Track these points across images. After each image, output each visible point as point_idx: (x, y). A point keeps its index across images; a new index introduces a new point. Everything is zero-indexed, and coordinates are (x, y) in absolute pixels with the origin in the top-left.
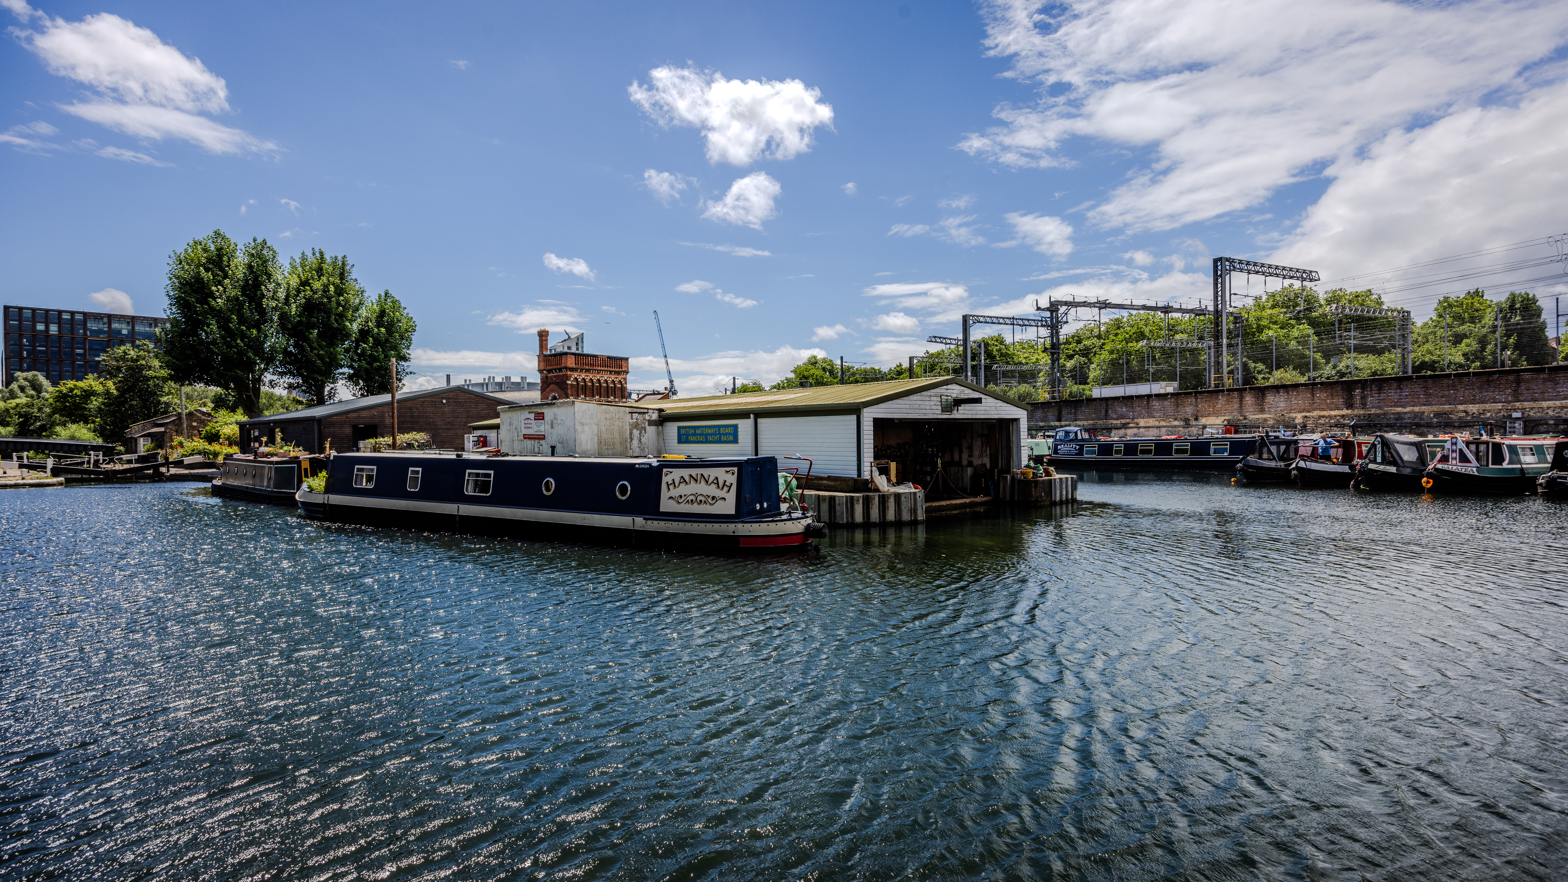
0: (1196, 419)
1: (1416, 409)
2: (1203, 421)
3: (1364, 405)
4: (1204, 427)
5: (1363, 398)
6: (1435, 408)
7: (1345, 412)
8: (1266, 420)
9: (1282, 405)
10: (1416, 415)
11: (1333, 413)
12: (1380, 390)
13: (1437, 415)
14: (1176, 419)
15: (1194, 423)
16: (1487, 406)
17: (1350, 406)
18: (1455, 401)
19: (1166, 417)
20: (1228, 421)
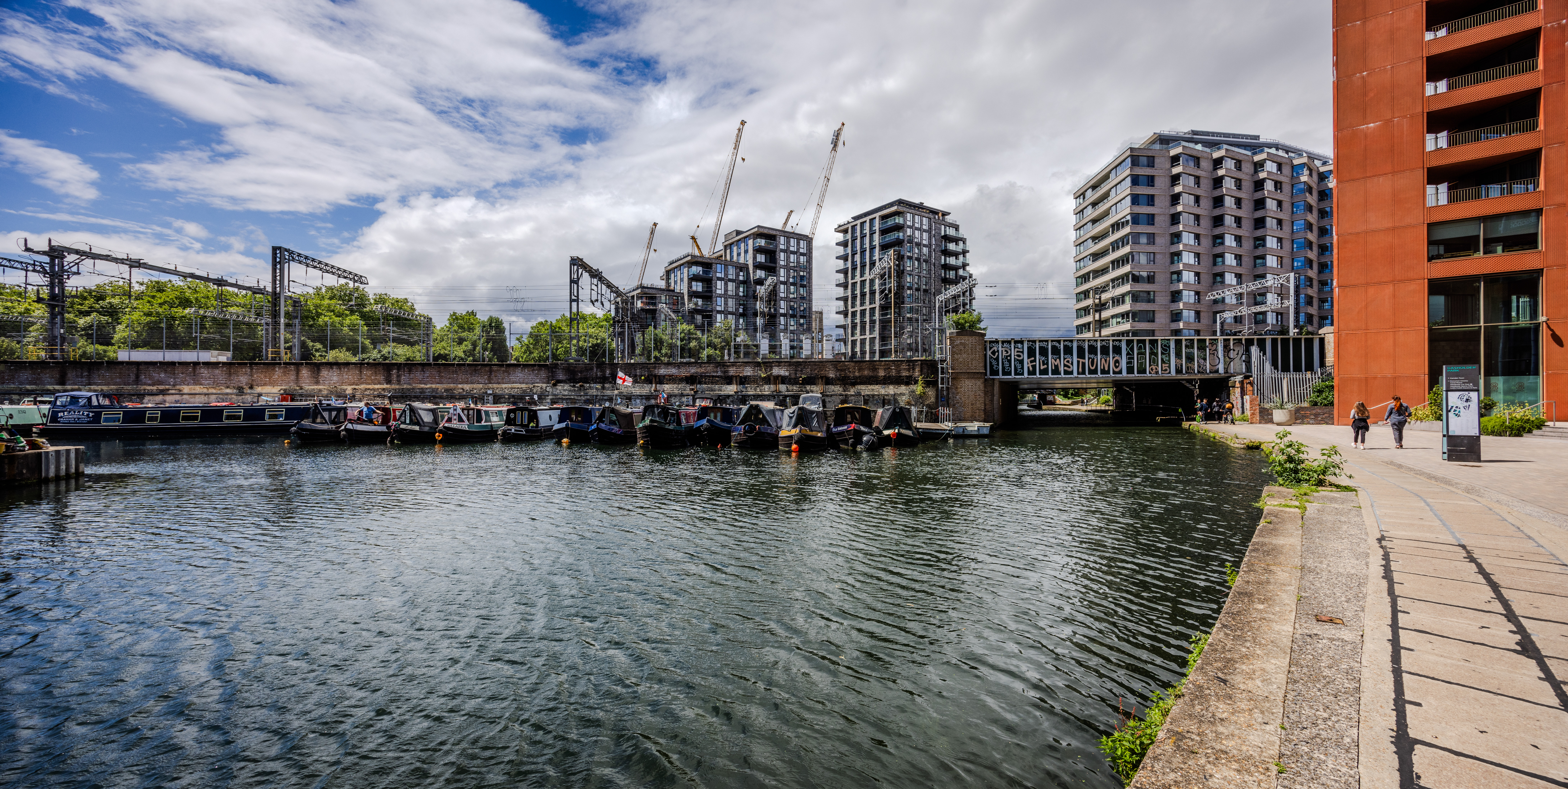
0: (251, 388)
1: (434, 386)
2: (259, 390)
3: (399, 382)
4: (260, 395)
5: (399, 376)
6: (445, 386)
7: (385, 386)
8: (320, 390)
9: (335, 378)
10: (433, 390)
11: (376, 387)
12: (410, 371)
13: (446, 390)
14: (228, 387)
15: (249, 391)
16: (475, 386)
17: (389, 382)
18: (456, 382)
19: (216, 384)
20: (285, 390)
